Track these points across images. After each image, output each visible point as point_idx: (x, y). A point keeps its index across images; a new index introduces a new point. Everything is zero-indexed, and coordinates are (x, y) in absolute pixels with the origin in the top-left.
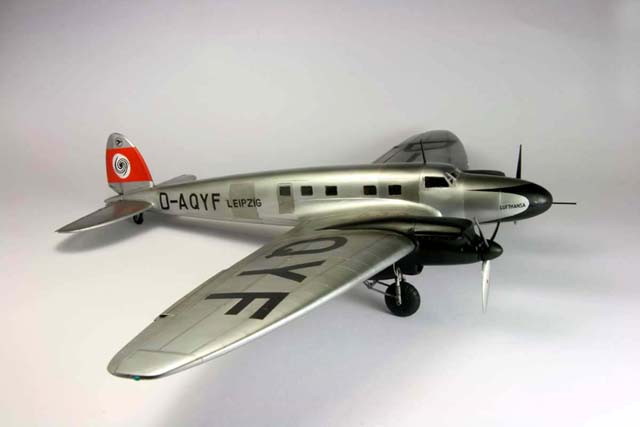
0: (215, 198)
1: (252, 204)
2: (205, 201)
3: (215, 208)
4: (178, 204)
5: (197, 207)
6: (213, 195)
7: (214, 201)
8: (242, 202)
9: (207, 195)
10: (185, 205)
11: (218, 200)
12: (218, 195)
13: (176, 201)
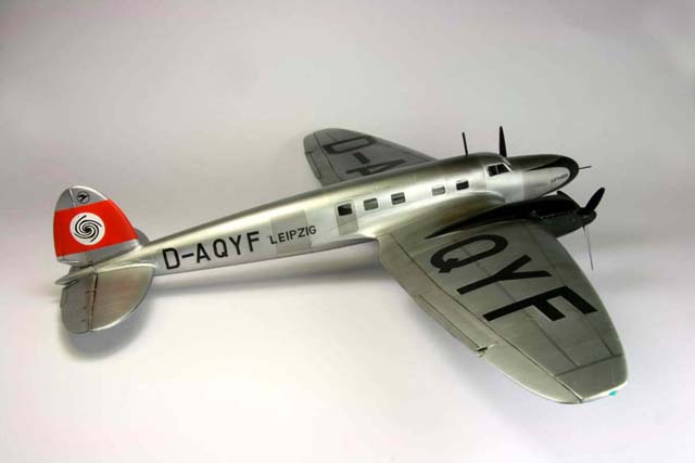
0: (252, 237)
1: (304, 233)
2: (237, 244)
3: (251, 250)
4: (195, 257)
5: (225, 254)
6: (249, 235)
7: (250, 241)
8: (291, 234)
9: (239, 237)
10: (206, 256)
11: (257, 239)
12: (257, 233)
13: (192, 255)
